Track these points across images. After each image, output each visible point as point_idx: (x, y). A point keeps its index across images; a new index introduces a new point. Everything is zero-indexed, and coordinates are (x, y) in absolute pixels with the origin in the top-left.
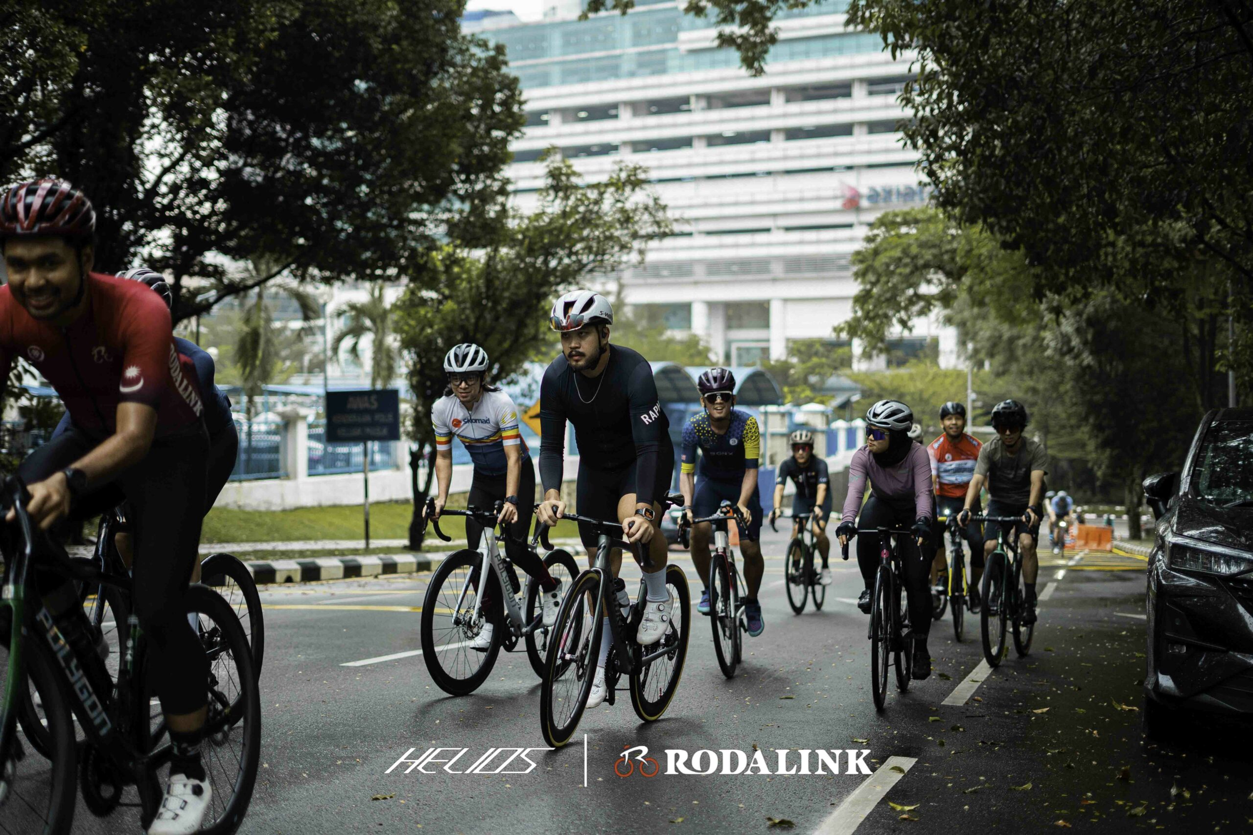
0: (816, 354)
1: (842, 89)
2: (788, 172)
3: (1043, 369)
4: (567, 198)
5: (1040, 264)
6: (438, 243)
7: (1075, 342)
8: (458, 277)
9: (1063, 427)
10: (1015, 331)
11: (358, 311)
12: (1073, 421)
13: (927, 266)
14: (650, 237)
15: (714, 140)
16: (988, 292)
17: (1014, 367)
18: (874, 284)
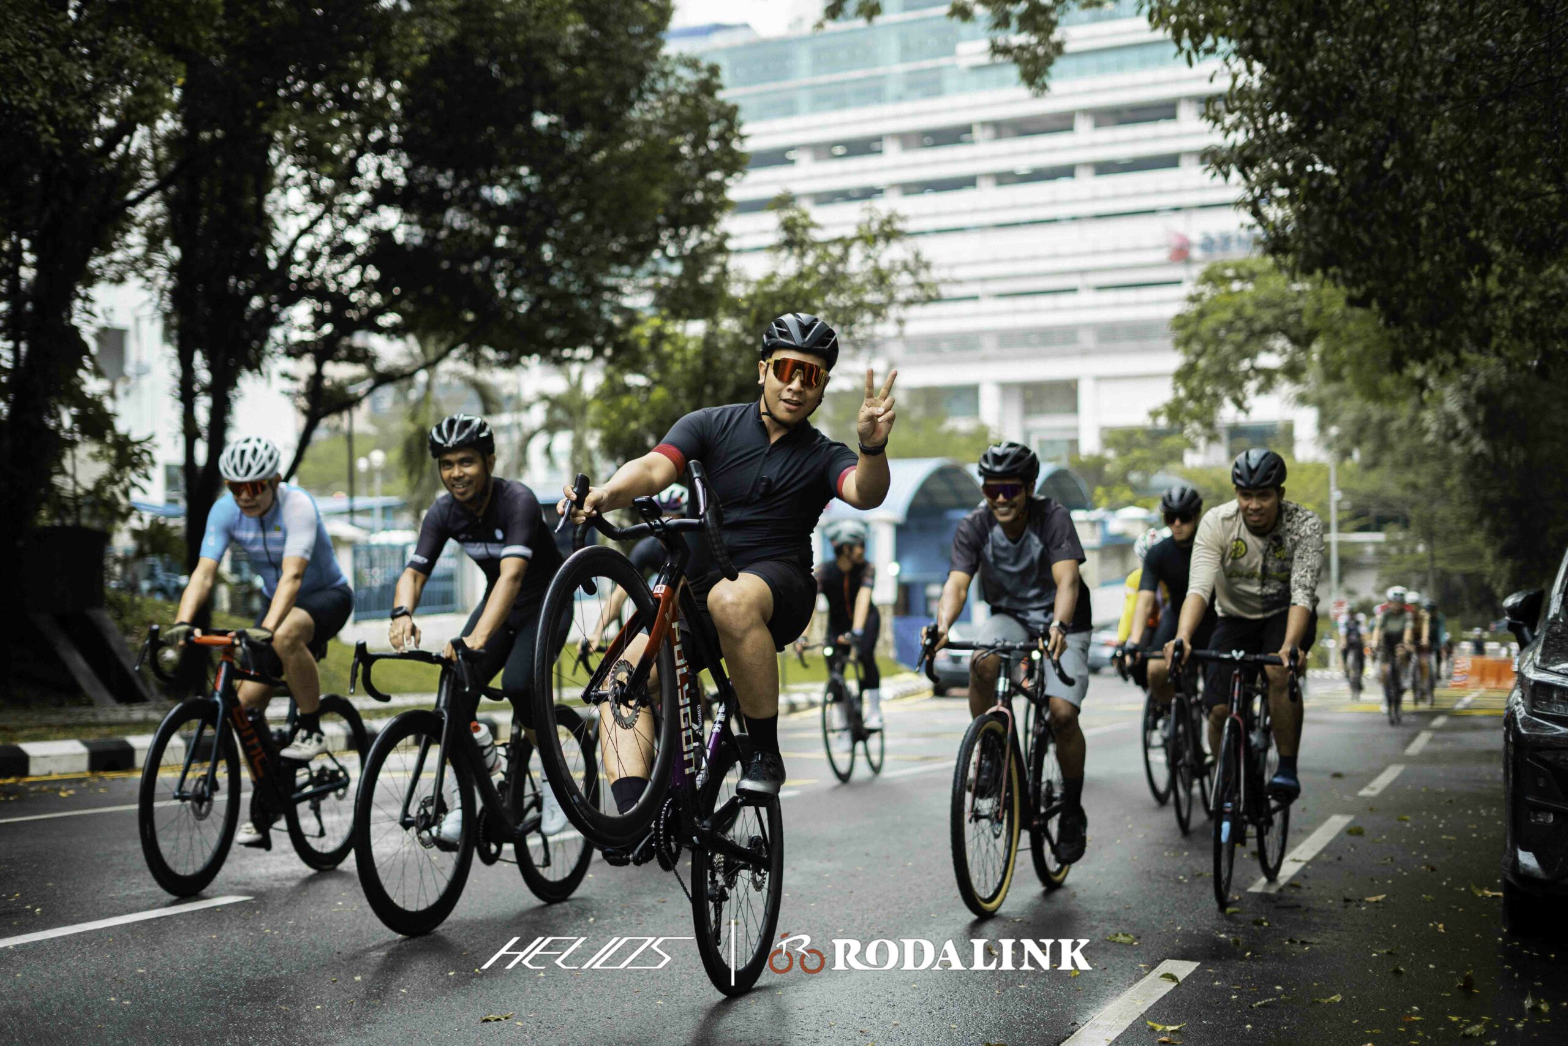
0: (1139, 445)
1: (1166, 110)
2: (1099, 217)
3: (1424, 458)
4: (803, 254)
5: (1397, 325)
6: (641, 316)
7: (1462, 424)
8: (670, 356)
9: (1452, 532)
10: (1387, 411)
11: (553, 403)
12: (1463, 525)
13: (1266, 331)
14: (909, 303)
15: (1004, 178)
16: (1344, 363)
17: (1387, 458)
18: (1199, 355)
